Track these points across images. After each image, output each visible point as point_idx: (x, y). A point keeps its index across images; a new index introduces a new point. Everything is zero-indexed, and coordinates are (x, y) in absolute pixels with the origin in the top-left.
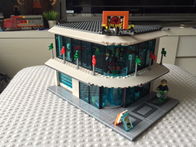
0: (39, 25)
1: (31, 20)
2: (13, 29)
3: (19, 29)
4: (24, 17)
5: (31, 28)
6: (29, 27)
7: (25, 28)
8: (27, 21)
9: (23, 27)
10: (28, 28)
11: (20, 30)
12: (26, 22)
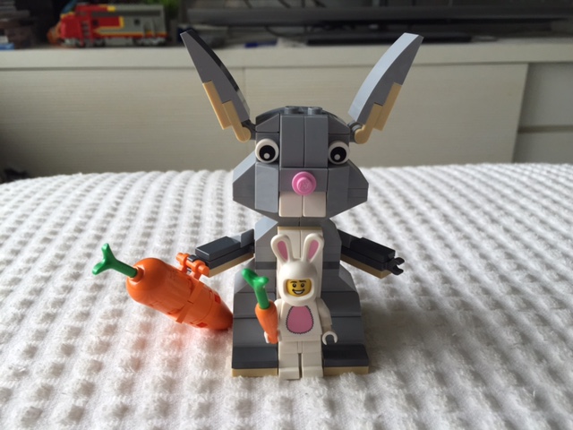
0: (152, 33)
1: (131, 19)
2: (80, 43)
3: (99, 42)
4: (111, 8)
5: (130, 41)
6: (127, 37)
7: (113, 41)
8: (121, 20)
9: (110, 37)
10: (123, 41)
11: (103, 46)
12: (117, 23)
